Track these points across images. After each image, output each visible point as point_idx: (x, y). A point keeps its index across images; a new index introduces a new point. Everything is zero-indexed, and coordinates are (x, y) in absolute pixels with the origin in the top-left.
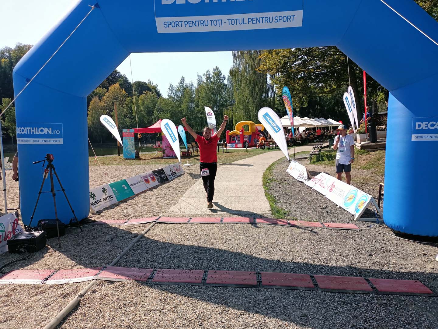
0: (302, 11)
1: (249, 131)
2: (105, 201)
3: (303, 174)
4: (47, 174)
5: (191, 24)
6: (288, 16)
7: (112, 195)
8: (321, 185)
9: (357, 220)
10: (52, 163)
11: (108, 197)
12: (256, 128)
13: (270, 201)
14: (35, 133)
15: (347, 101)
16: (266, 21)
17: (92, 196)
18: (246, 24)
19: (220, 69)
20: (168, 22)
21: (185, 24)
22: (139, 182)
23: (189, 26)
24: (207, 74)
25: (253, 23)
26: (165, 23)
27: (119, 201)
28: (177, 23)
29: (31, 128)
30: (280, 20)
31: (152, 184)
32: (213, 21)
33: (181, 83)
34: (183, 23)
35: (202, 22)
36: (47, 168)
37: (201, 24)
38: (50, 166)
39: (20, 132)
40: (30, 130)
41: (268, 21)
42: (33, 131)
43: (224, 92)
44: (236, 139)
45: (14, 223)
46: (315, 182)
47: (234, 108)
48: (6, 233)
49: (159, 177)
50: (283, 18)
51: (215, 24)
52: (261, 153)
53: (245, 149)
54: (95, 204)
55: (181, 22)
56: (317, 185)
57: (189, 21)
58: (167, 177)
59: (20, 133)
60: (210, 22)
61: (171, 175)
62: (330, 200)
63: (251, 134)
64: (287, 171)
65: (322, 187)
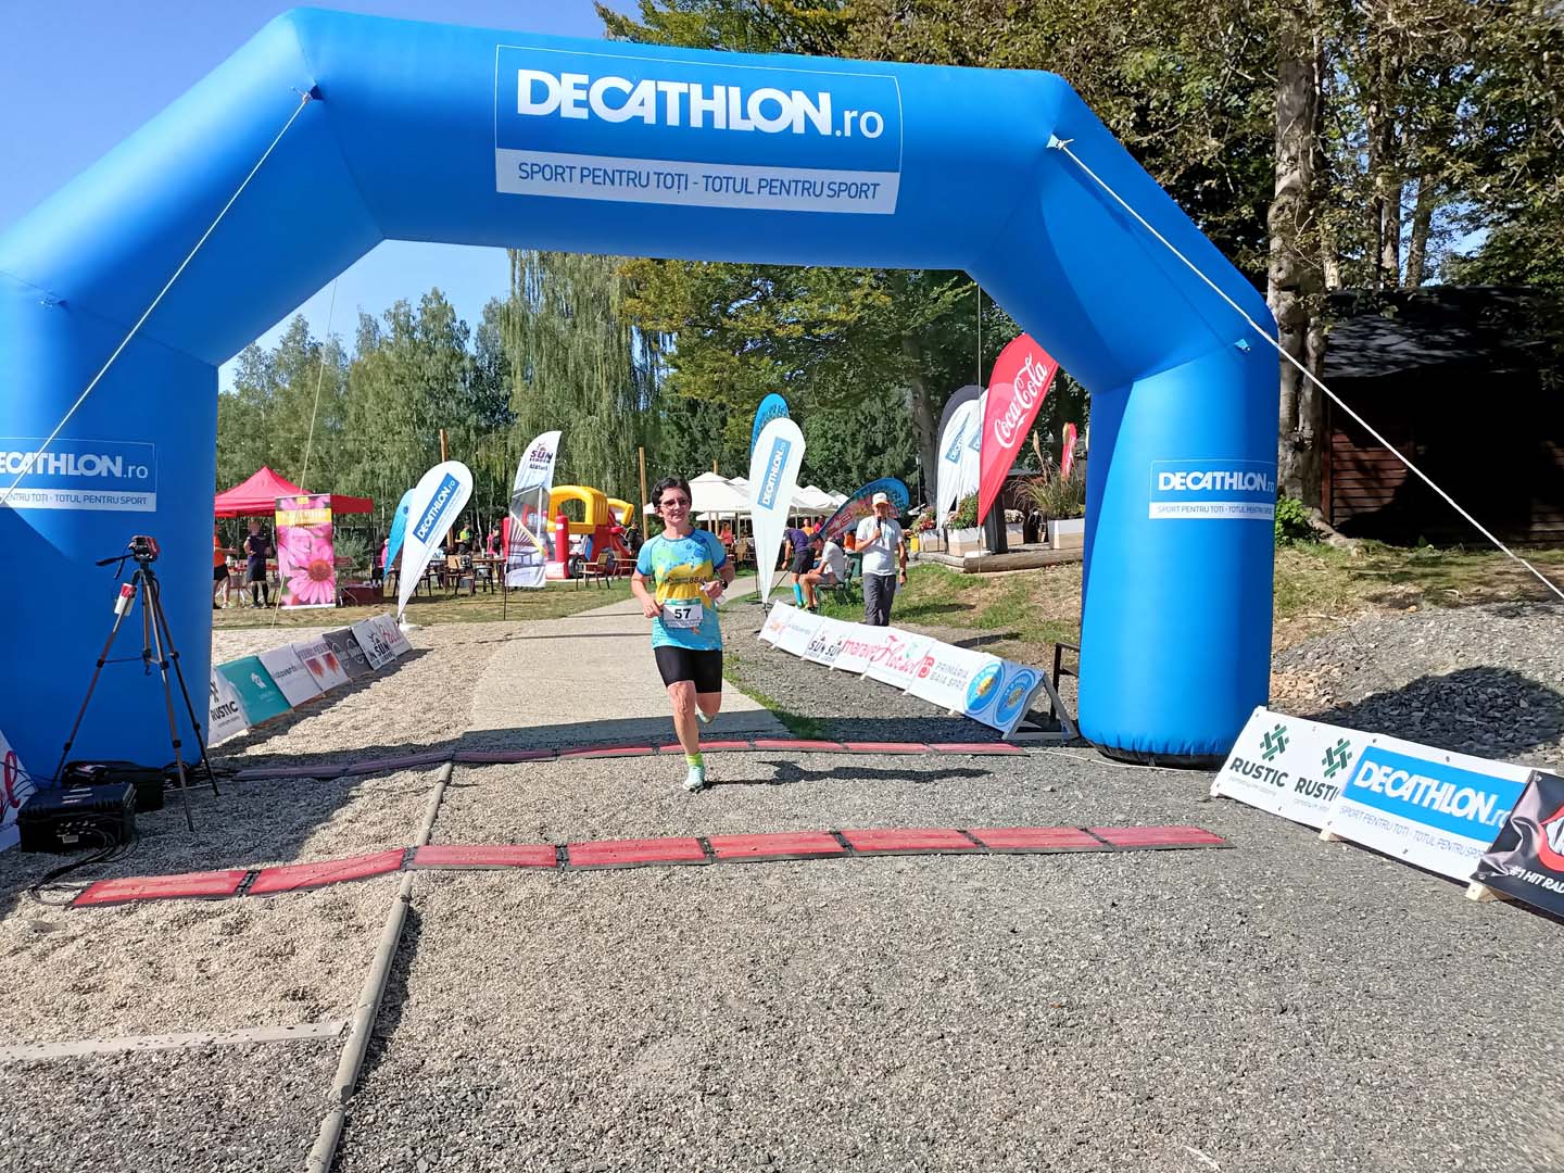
0: (897, 175)
1: (584, 520)
3: (823, 640)
5: (599, 176)
6: (862, 185)
8: (890, 666)
11: (223, 707)
12: (610, 511)
16: (805, 191)
18: (751, 193)
20: (532, 165)
21: (582, 176)
22: (294, 668)
23: (594, 183)
24: (396, 315)
25: (770, 193)
26: (524, 167)
28: (560, 170)
30: (841, 193)
32: (662, 177)
33: (291, 337)
34: (577, 173)
35: (632, 176)
37: (628, 179)
41: (811, 191)
45: (7, 765)
46: (868, 659)
49: (344, 655)
50: (849, 189)
51: (669, 183)
55: (571, 168)
56: (879, 664)
57: (594, 170)
58: (365, 658)
60: (654, 178)
61: (376, 654)
62: (923, 700)
63: (593, 532)
64: (761, 636)
65: (895, 667)
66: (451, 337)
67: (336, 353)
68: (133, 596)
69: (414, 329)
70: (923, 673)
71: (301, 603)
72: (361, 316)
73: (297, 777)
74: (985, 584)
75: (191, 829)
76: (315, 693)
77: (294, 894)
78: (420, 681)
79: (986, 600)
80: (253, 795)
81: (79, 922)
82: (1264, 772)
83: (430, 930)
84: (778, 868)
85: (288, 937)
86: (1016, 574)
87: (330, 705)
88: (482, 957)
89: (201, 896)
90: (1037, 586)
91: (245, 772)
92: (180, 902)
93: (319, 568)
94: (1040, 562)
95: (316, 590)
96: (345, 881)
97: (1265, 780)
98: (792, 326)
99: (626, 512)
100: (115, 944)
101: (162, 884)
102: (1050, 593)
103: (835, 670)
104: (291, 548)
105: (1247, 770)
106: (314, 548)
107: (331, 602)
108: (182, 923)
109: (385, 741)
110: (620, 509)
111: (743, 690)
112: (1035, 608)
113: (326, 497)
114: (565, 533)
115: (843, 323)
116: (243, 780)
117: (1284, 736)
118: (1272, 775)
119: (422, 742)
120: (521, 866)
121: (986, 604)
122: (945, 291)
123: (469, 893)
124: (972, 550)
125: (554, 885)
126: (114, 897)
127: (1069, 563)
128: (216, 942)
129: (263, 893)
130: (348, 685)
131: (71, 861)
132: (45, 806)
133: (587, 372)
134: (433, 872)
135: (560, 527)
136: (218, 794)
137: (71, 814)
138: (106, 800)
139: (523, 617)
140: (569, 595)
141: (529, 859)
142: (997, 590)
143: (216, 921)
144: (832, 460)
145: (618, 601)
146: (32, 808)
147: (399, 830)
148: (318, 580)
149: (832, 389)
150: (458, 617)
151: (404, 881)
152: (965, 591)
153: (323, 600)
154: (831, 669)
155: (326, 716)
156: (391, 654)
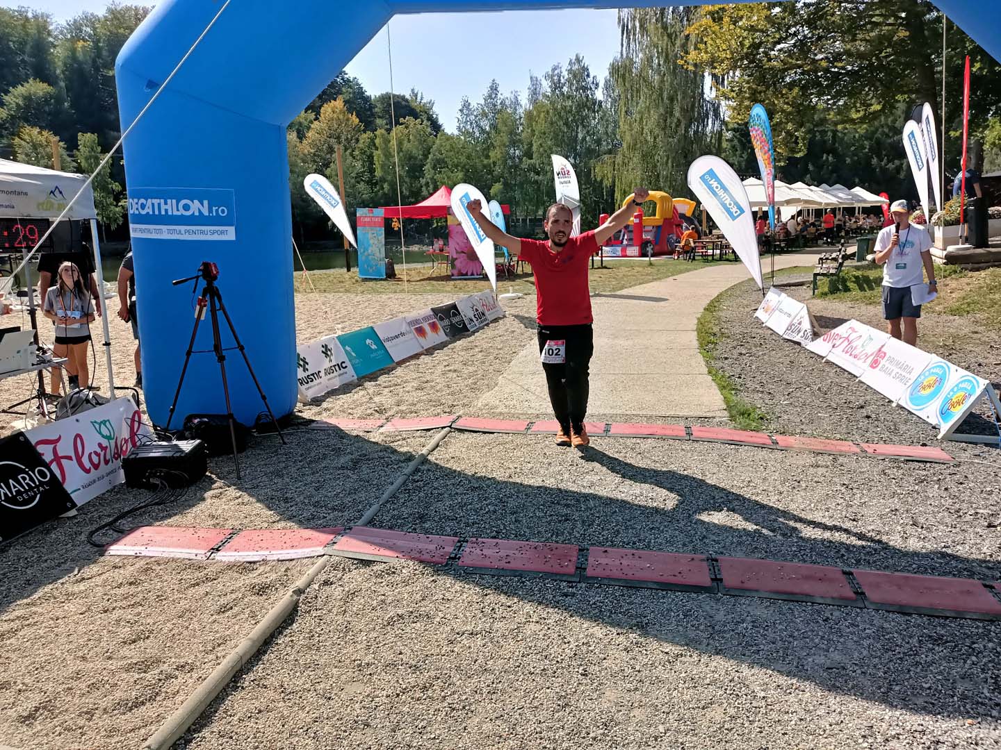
1: (655, 215)
2: (329, 376)
3: (800, 324)
4: (205, 308)
7: (344, 362)
8: (847, 352)
9: (947, 438)
10: (216, 283)
11: (334, 366)
12: (675, 208)
13: (722, 388)
14: (170, 213)
15: (914, 143)
17: (302, 363)
19: (586, 62)
22: (402, 334)
24: (552, 76)
27: (361, 376)
29: (162, 201)
31: (433, 338)
33: (490, 96)
36: (204, 296)
38: (211, 292)
39: (137, 209)
40: (159, 204)
42: (166, 207)
43: (594, 118)
44: (624, 236)
45: (133, 420)
46: (830, 345)
47: (619, 159)
48: (116, 443)
49: (446, 322)
52: (688, 270)
53: (647, 259)
54: (308, 383)
56: (838, 350)
58: (464, 324)
59: (137, 212)
61: (474, 319)
62: (872, 388)
63: (660, 224)
64: (756, 314)
65: (851, 355)
67: (516, 104)
69: (563, 85)
70: (874, 364)
71: (463, 275)
72: (531, 78)
74: (963, 274)
75: (238, 478)
95: (471, 265)
99: (690, 207)
104: (457, 240)
110: (687, 204)
114: (640, 225)
124: (954, 244)
136: (284, 443)
142: (974, 280)
148: (472, 260)
153: (475, 274)
156: (486, 319)
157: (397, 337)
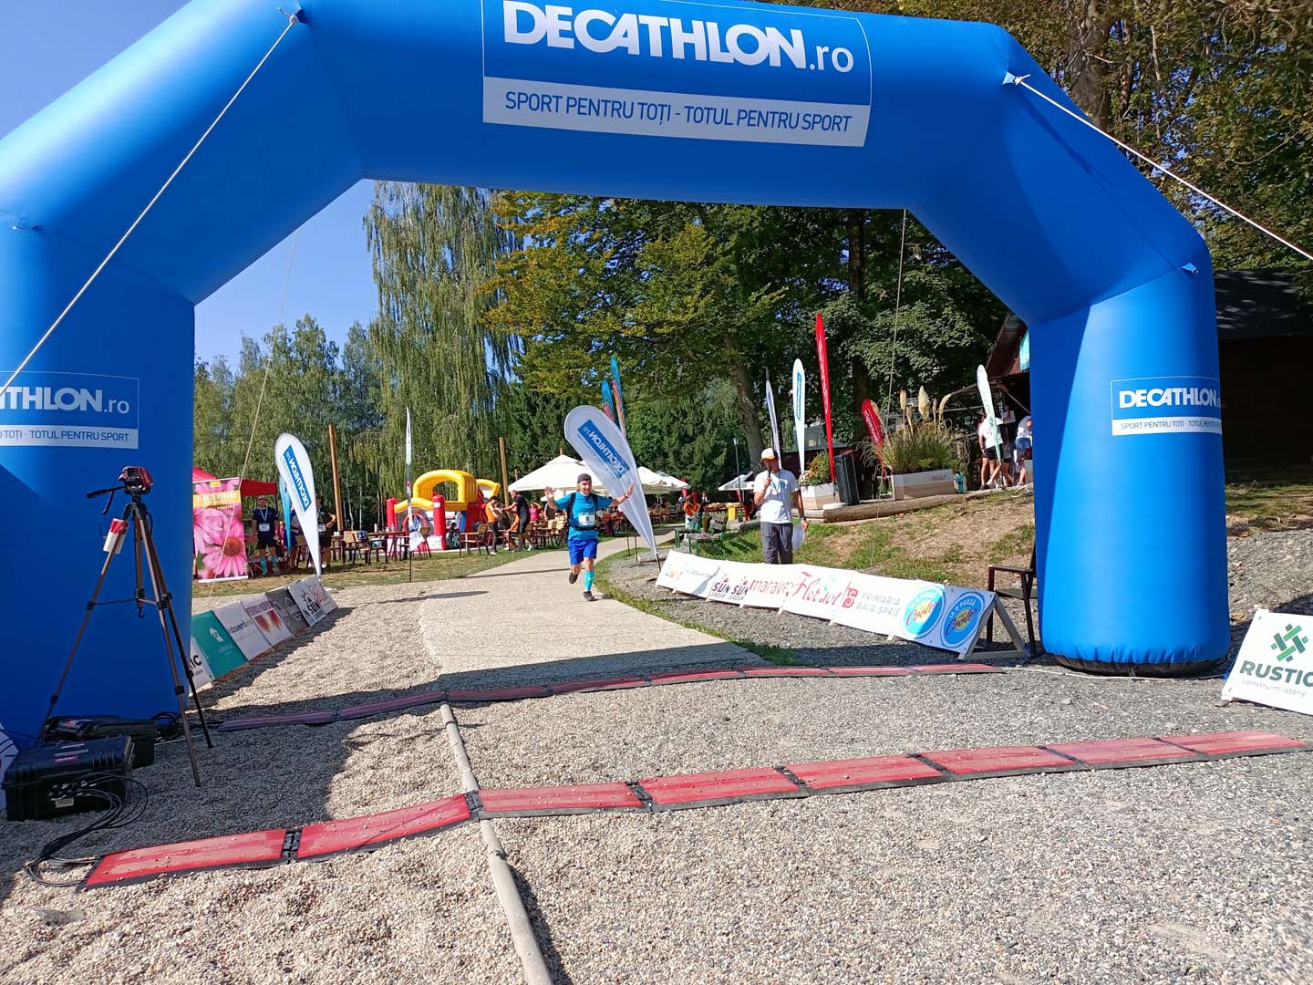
1: (457, 499)
3: (726, 581)
7: (197, 656)
8: (808, 599)
12: (479, 490)
22: (245, 624)
24: (274, 338)
27: (218, 677)
38: (136, 511)
46: (782, 594)
49: (285, 613)
56: (795, 599)
58: (302, 616)
61: (309, 612)
63: (465, 509)
64: (657, 583)
65: (814, 600)
66: (321, 356)
67: (222, 371)
68: (124, 531)
69: (290, 349)
70: (847, 603)
71: (218, 577)
72: (244, 340)
73: (287, 724)
74: (845, 531)
75: (198, 785)
76: (265, 648)
77: (355, 856)
78: (360, 633)
79: (850, 545)
80: (249, 745)
81: (101, 907)
82: (1284, 674)
83: (546, 896)
84: (885, 796)
85: (375, 912)
86: (871, 522)
87: (282, 658)
88: (633, 926)
89: (239, 864)
90: (893, 531)
91: (227, 724)
92: (218, 873)
93: (231, 545)
94: (891, 510)
95: (230, 562)
96: (411, 836)
97: (1288, 681)
98: (635, 327)
99: (494, 489)
100: (157, 936)
101: (189, 852)
102: (908, 536)
103: (747, 607)
104: (206, 528)
105: (1262, 672)
106: (227, 527)
107: (244, 575)
108: (232, 900)
109: (359, 687)
110: (488, 487)
111: (687, 626)
112: (898, 549)
113: (236, 481)
114: (441, 511)
115: (678, 323)
116: (231, 730)
117: (1300, 635)
118: (1294, 676)
119: (397, 686)
120: (607, 808)
121: (852, 549)
122: (761, 296)
123: (564, 844)
124: (829, 501)
125: (654, 829)
126: (133, 873)
127: (915, 510)
128: (289, 927)
129: (315, 856)
130: (291, 640)
131: (66, 828)
132: (34, 767)
133: (447, 378)
134: (512, 820)
135: (437, 505)
136: (210, 746)
137: (65, 773)
138: (106, 757)
139: (425, 579)
140: (455, 561)
141: (610, 799)
142: (856, 536)
143: (276, 896)
144: (652, 448)
145: (504, 563)
146: (21, 769)
147: (435, 774)
148: (231, 555)
149: (665, 382)
150: (365, 582)
151: (485, 832)
152: (827, 538)
153: (236, 574)
154: (741, 607)
155: (282, 668)
156: (322, 612)
157: (240, 627)
